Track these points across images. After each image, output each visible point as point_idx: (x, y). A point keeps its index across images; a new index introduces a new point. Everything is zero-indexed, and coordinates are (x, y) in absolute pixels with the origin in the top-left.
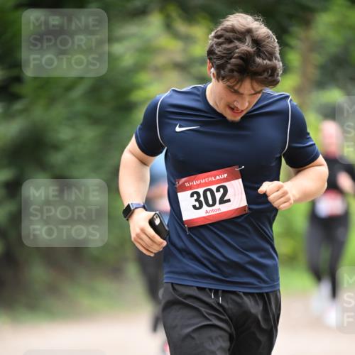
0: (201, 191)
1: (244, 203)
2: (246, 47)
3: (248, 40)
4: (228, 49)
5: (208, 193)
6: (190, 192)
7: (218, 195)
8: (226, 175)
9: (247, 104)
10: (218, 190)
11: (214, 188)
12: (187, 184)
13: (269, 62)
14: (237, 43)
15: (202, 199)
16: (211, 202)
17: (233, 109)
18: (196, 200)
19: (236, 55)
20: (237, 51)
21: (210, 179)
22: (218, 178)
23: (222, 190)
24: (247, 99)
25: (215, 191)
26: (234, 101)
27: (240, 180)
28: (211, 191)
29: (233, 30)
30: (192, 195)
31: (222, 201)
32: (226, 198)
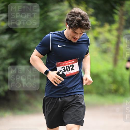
0: (65, 66)
1: (78, 70)
2: (79, 18)
3: (79, 16)
4: (73, 19)
5: (68, 67)
6: (61, 67)
7: (71, 68)
8: (73, 61)
9: (79, 37)
10: (71, 66)
11: (70, 65)
12: (60, 64)
13: (86, 22)
14: (76, 17)
15: (66, 69)
16: (68, 70)
17: (74, 38)
18: (63, 69)
19: (76, 20)
20: (76, 19)
21: (69, 63)
22: (71, 62)
23: (72, 66)
24: (79, 35)
25: (70, 66)
26: (75, 36)
27: (78, 63)
28: (69, 66)
29: (74, 13)
30: (62, 68)
31: (72, 70)
32: (73, 69)
